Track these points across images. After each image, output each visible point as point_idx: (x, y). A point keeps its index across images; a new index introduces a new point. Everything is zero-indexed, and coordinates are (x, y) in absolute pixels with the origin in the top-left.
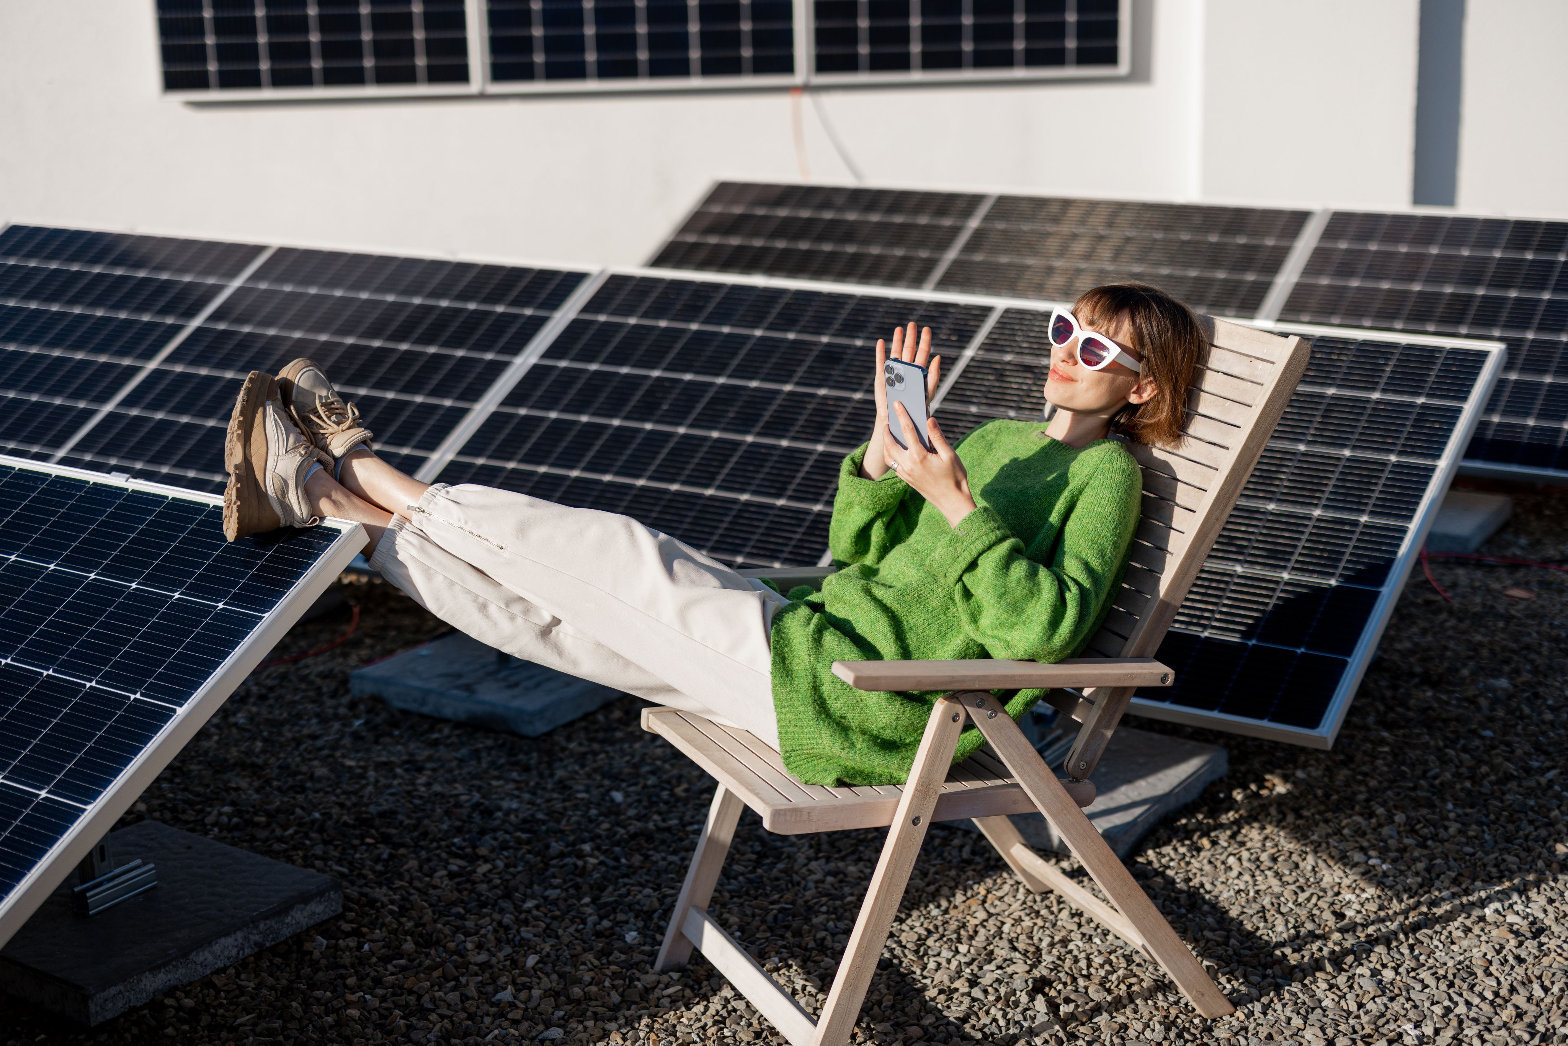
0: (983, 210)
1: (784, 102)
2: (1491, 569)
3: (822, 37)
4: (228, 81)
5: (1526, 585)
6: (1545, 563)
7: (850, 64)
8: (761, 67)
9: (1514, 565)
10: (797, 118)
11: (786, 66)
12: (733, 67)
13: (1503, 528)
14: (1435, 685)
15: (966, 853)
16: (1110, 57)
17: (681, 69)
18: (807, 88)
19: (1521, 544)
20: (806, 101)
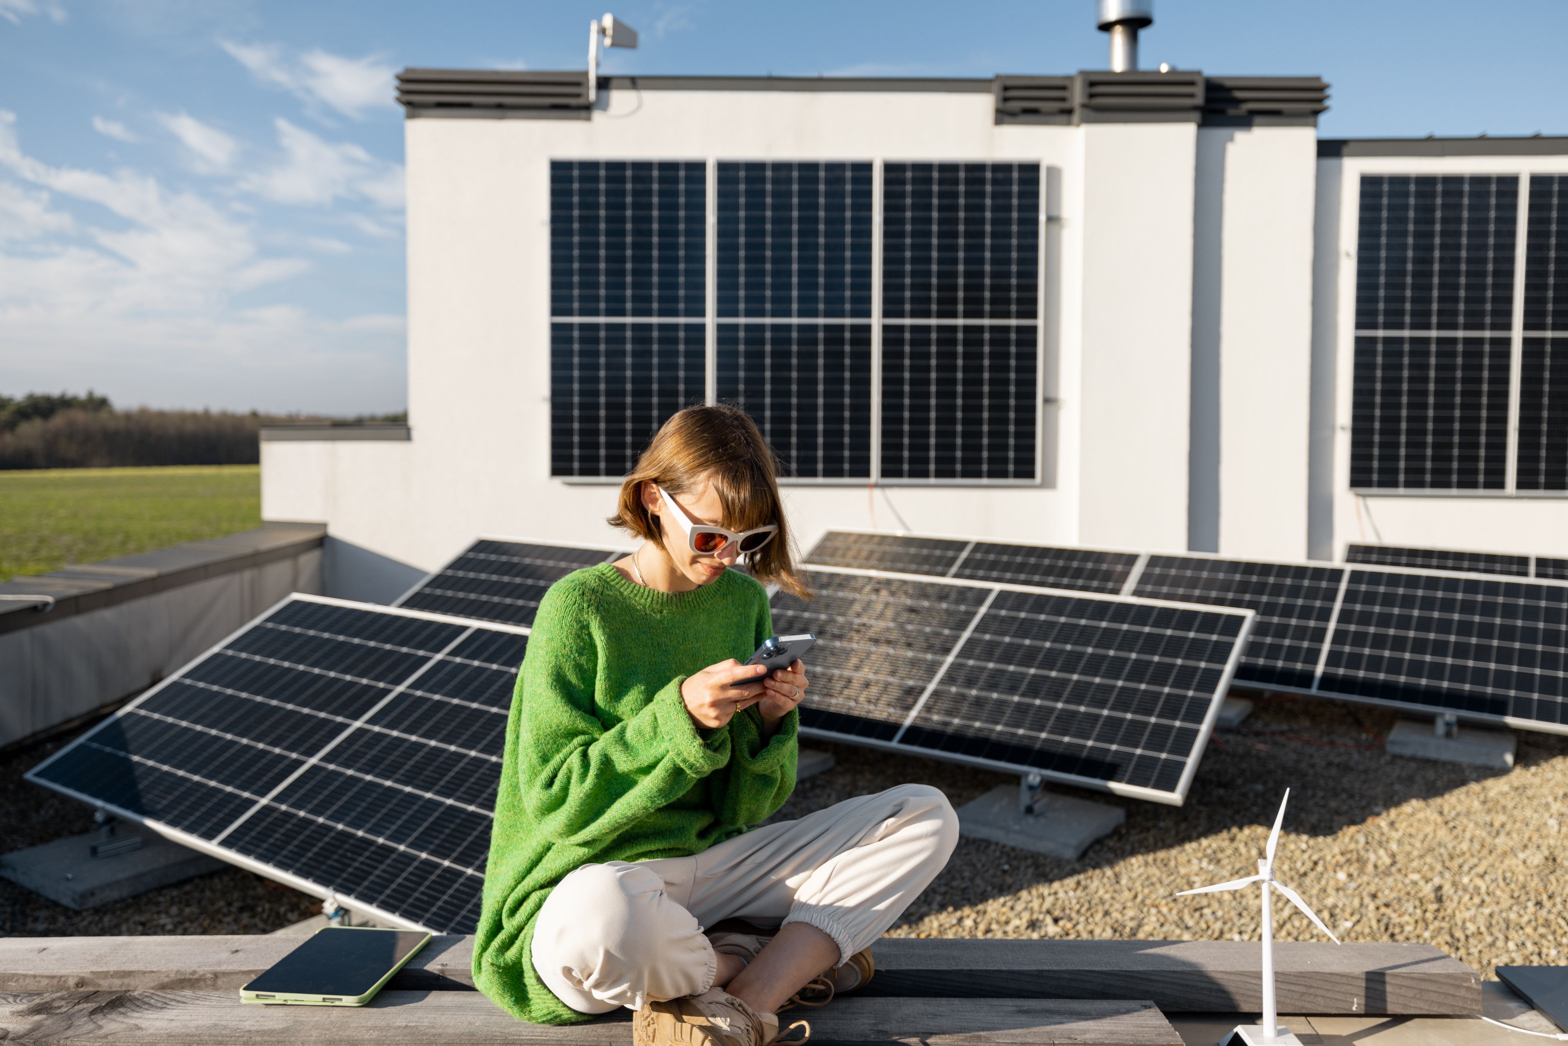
0: (969, 549)
1: (864, 493)
2: (1245, 736)
3: (884, 460)
4: (583, 472)
5: (1265, 742)
6: (1273, 733)
7: (899, 474)
8: (853, 474)
9: (1258, 734)
10: (871, 499)
11: (866, 474)
12: (839, 473)
13: (1249, 717)
14: (1225, 786)
15: (998, 854)
16: (1031, 475)
17: (813, 474)
18: (876, 486)
19: (1259, 725)
20: (877, 493)
